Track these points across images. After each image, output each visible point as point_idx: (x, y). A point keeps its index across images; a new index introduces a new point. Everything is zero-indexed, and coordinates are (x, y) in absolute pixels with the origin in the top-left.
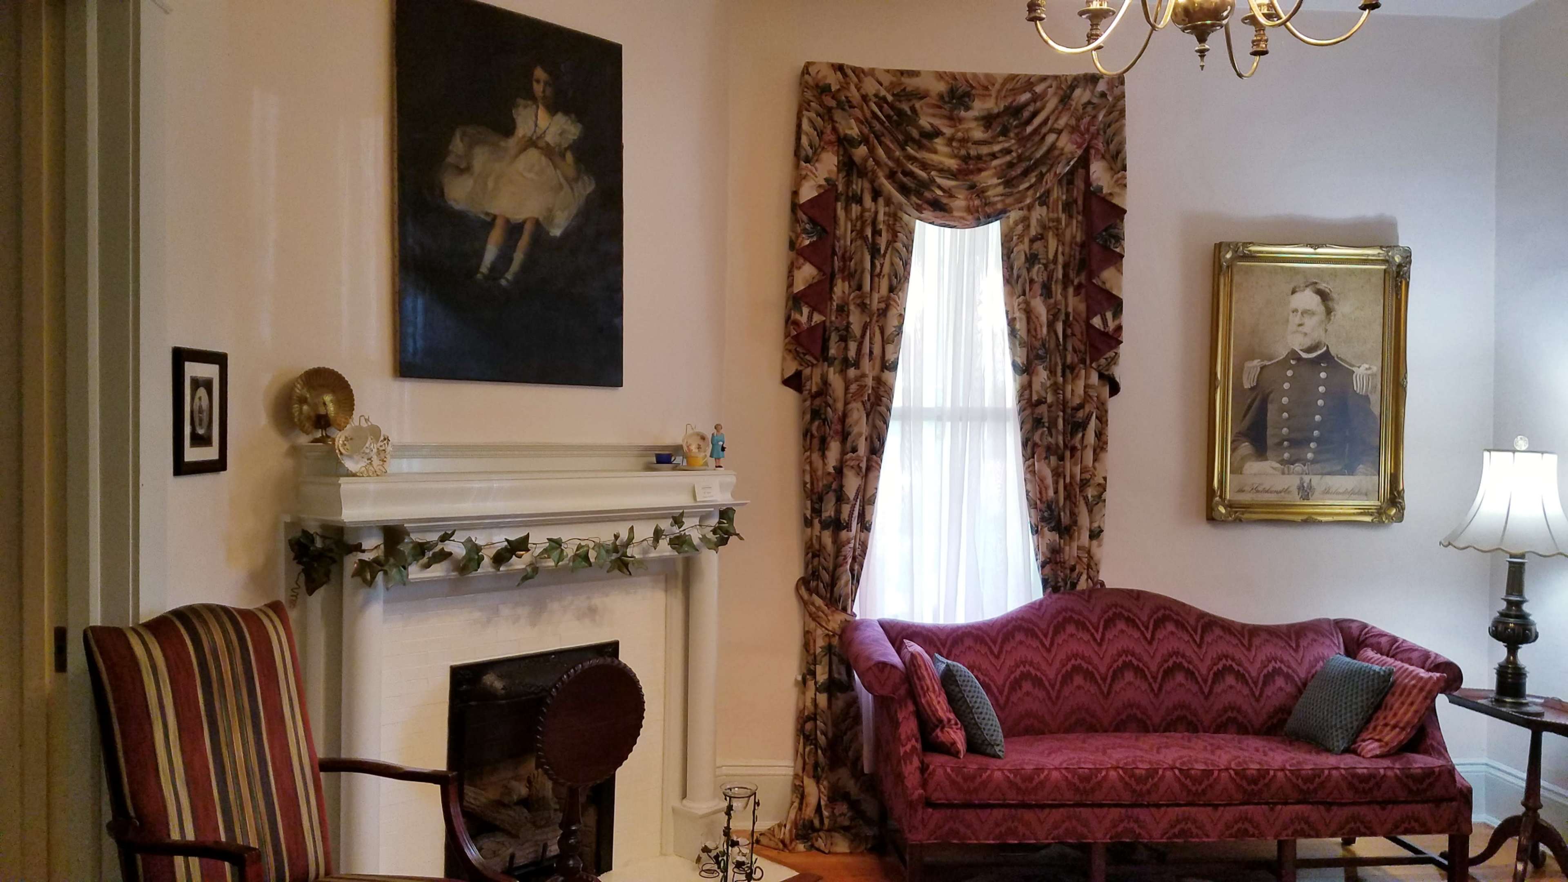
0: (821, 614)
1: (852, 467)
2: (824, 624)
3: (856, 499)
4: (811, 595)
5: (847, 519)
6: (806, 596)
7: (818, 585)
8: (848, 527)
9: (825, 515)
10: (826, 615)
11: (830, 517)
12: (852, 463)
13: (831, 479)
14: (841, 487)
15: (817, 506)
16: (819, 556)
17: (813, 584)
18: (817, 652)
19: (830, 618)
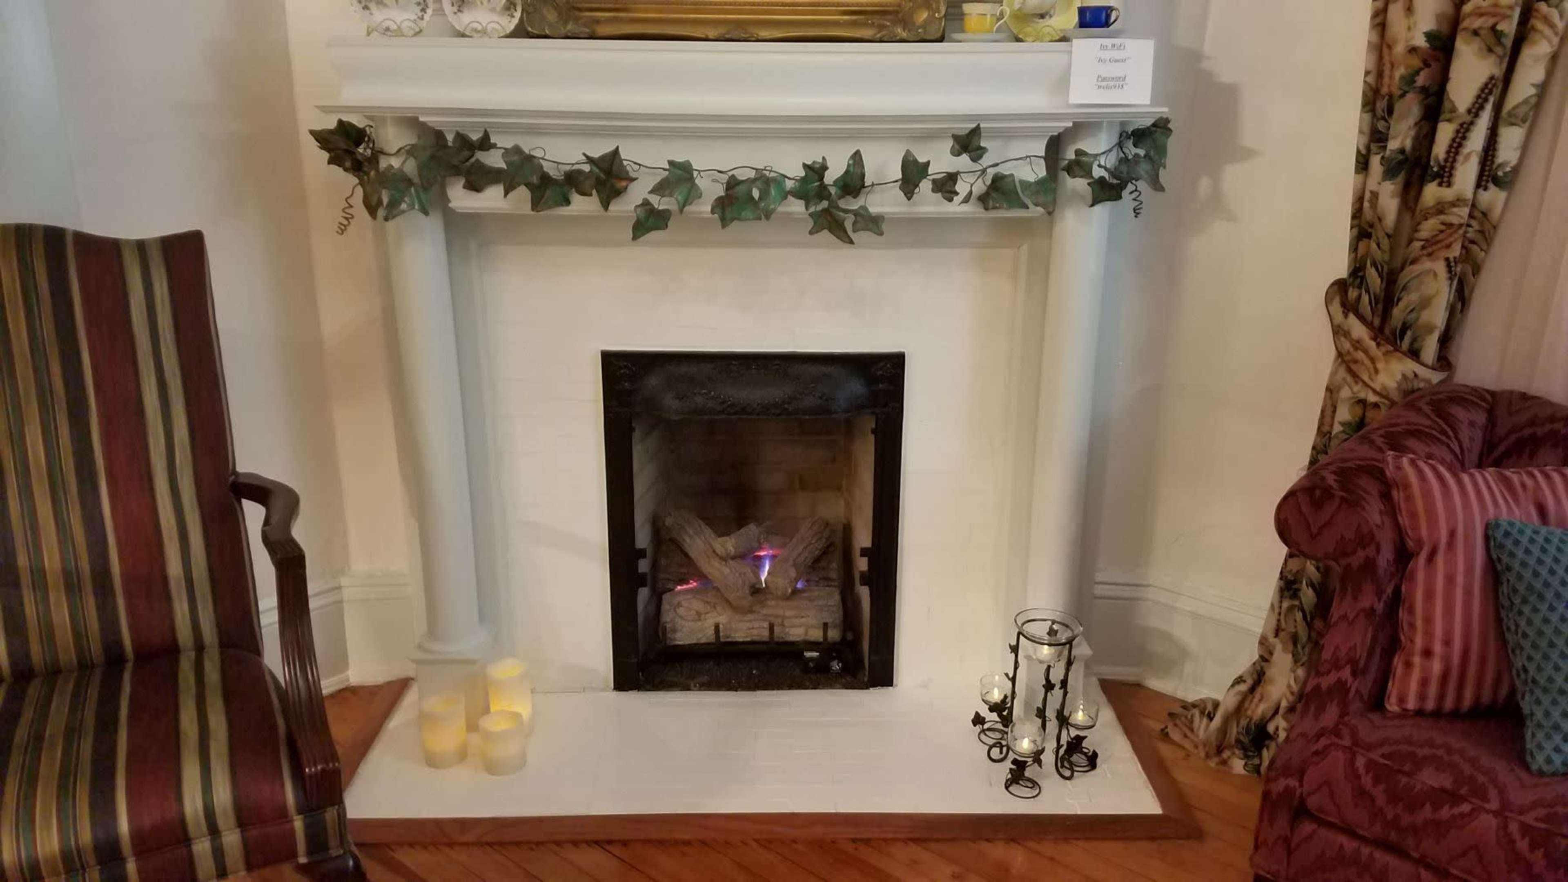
0: (1360, 355)
1: (1476, 33)
2: (1365, 378)
3: (1475, 110)
4: (1346, 316)
5: (1442, 156)
6: (1339, 317)
7: (1360, 296)
8: (1445, 176)
9: (1393, 145)
10: (1373, 360)
11: (1402, 151)
12: (1477, 23)
13: (1416, 62)
14: (1444, 78)
15: (1381, 126)
16: (1369, 236)
17: (1353, 294)
18: (1334, 432)
19: (1380, 366)
